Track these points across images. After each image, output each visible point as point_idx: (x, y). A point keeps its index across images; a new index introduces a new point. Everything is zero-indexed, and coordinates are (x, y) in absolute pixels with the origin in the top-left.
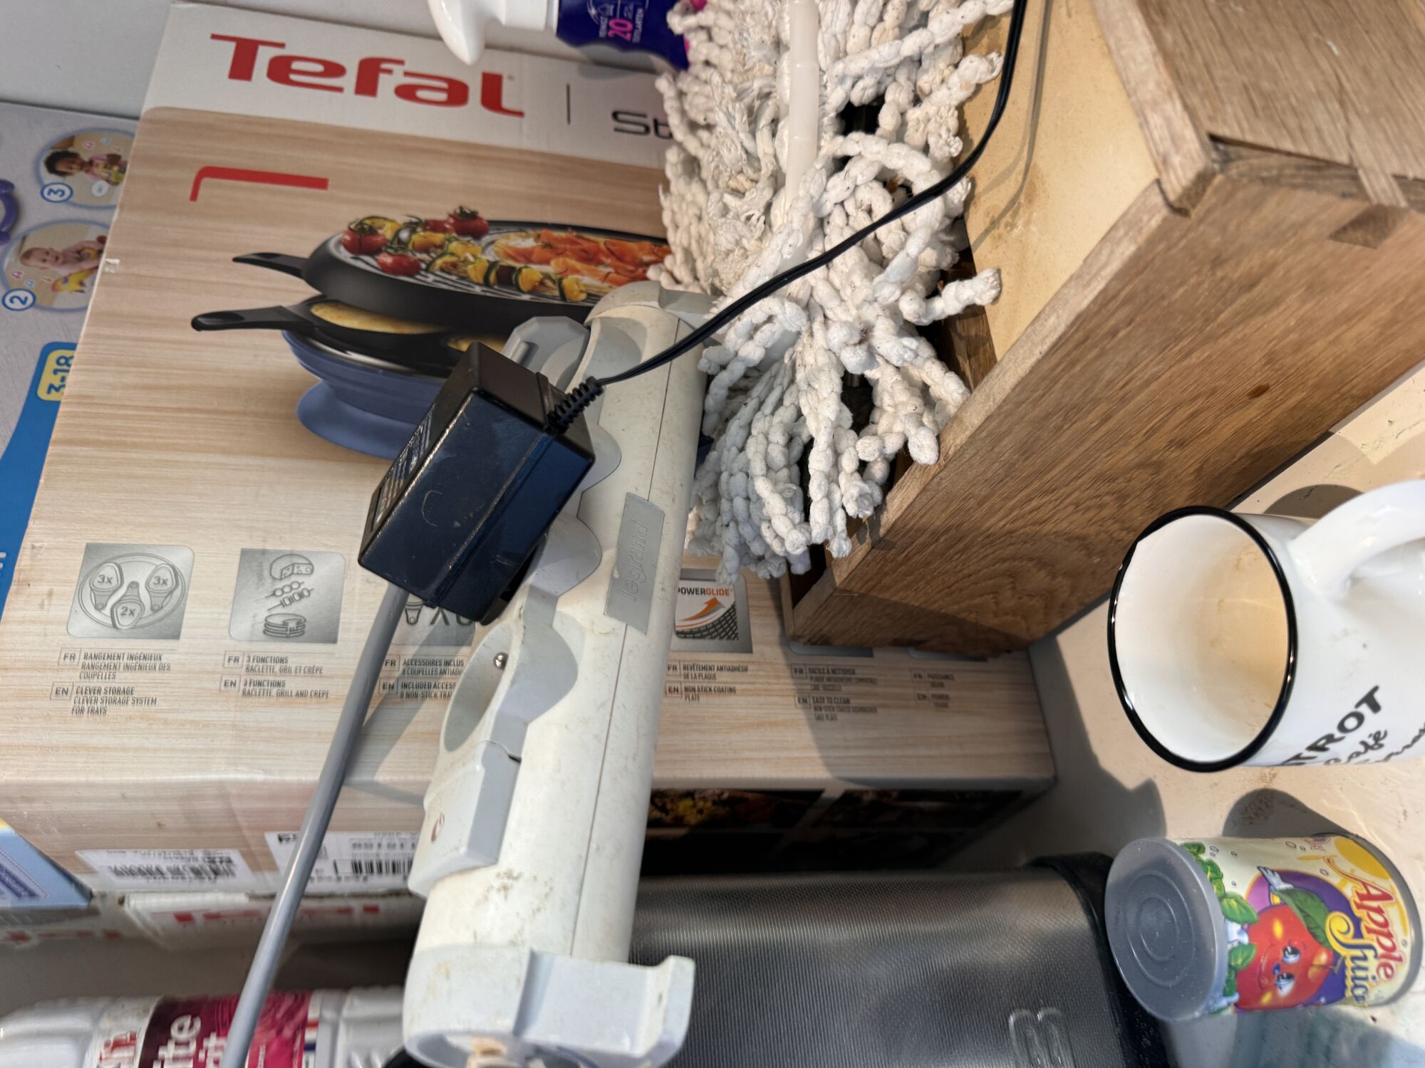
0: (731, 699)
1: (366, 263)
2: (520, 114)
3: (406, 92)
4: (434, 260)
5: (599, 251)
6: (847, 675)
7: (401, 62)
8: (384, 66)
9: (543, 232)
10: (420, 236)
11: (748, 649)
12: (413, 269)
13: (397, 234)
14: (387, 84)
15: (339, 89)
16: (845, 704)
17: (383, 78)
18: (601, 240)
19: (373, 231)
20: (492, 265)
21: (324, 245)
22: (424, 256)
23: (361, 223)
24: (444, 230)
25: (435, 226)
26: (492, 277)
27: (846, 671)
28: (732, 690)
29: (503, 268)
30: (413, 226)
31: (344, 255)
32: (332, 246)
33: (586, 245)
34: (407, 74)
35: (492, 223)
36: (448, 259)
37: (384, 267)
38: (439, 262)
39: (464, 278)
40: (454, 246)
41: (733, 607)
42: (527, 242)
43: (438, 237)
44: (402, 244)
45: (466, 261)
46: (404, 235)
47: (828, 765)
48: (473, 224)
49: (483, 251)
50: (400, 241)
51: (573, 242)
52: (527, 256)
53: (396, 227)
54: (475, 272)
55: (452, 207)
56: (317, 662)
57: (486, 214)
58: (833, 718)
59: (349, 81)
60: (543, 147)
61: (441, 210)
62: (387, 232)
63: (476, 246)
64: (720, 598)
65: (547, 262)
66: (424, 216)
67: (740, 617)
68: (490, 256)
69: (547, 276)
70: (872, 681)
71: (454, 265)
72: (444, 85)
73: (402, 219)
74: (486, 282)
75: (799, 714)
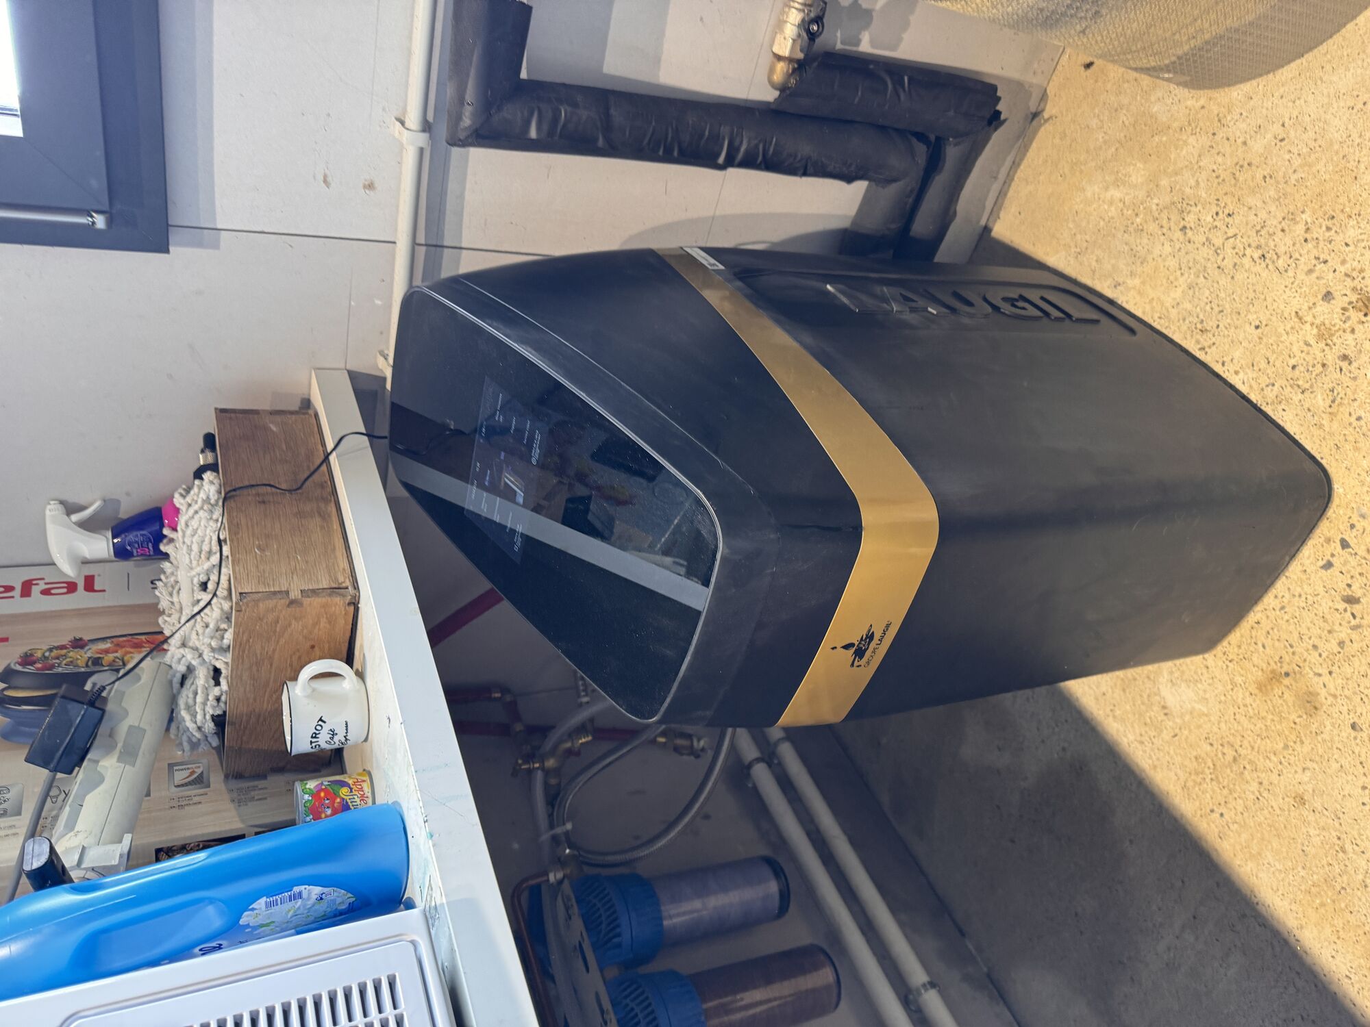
0: (200, 806)
1: (30, 669)
2: (104, 591)
3: (46, 592)
4: (62, 661)
5: (143, 642)
6: (254, 788)
7: (43, 579)
8: (34, 582)
9: (113, 640)
10: (55, 653)
11: (208, 786)
12: (52, 667)
13: (43, 655)
14: (36, 590)
15: (13, 597)
16: (252, 799)
17: (34, 588)
18: (143, 637)
19: (32, 655)
20: (89, 658)
21: (9, 665)
22: (57, 661)
23: (26, 653)
24: (66, 648)
25: (62, 647)
26: (90, 663)
27: (254, 787)
28: (200, 803)
29: (95, 658)
30: (51, 650)
31: (19, 668)
32: (13, 666)
33: (136, 641)
34: (46, 584)
35: (89, 641)
36: (68, 660)
37: (38, 669)
38: (64, 662)
39: (77, 666)
40: (71, 654)
41: (202, 772)
42: (107, 645)
43: (64, 652)
44: (46, 658)
45: (77, 659)
46: (47, 654)
47: (243, 821)
48: (80, 643)
49: (85, 653)
50: (45, 657)
51: (128, 641)
52: (107, 651)
53: (42, 651)
54: (81, 663)
55: (70, 638)
56: (13, 823)
57: (86, 638)
58: (246, 805)
59: (17, 593)
60: (116, 604)
61: (65, 640)
62: (39, 654)
63: (82, 652)
64: (196, 770)
65: (117, 652)
66: (56, 645)
67: (205, 775)
68: (89, 654)
69: (117, 658)
70: (266, 788)
71: (71, 662)
72: (65, 585)
73: (45, 647)
74: (87, 666)
75: (231, 806)
